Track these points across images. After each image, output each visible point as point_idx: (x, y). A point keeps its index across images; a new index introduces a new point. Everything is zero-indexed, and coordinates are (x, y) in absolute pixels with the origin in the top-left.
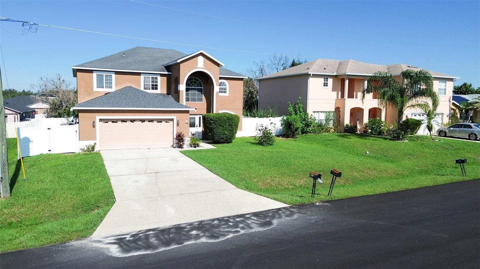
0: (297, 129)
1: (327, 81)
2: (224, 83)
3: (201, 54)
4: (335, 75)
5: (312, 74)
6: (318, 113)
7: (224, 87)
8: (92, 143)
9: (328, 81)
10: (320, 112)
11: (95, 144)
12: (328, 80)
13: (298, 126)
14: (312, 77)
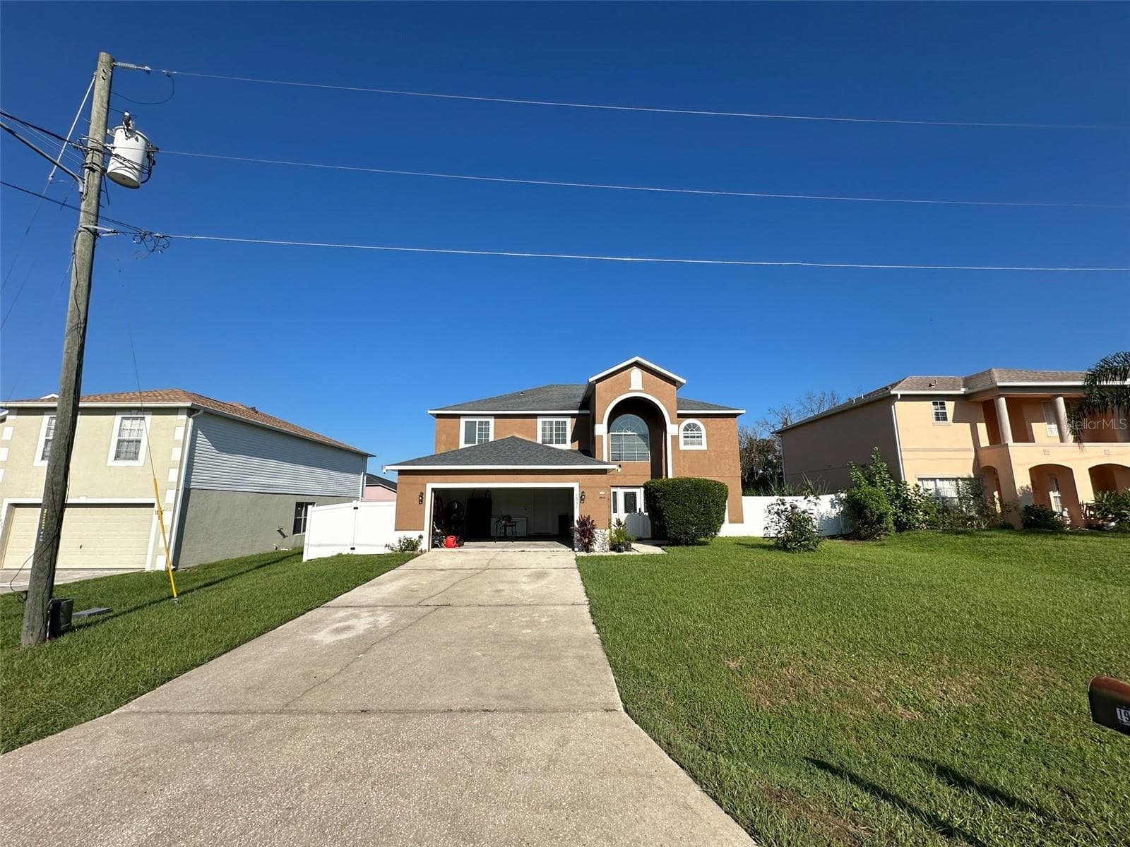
0: (881, 518)
1: (944, 408)
2: (695, 425)
3: (637, 364)
4: (963, 393)
5: (901, 395)
6: (933, 482)
7: (695, 432)
8: (414, 535)
9: (946, 408)
10: (938, 480)
11: (421, 537)
12: (946, 406)
13: (882, 509)
14: (900, 400)
